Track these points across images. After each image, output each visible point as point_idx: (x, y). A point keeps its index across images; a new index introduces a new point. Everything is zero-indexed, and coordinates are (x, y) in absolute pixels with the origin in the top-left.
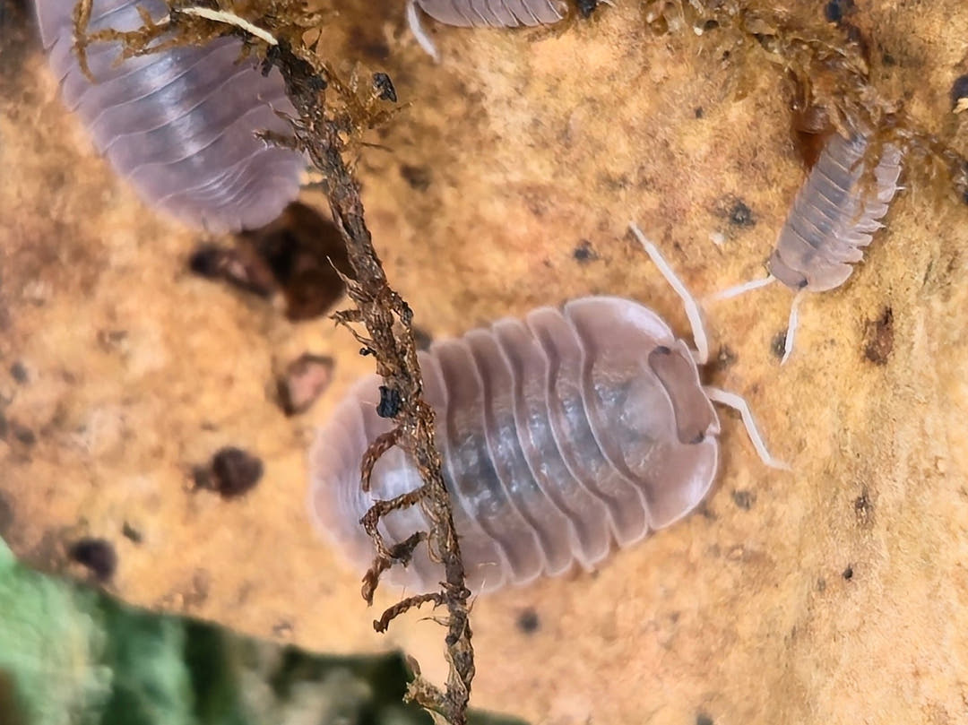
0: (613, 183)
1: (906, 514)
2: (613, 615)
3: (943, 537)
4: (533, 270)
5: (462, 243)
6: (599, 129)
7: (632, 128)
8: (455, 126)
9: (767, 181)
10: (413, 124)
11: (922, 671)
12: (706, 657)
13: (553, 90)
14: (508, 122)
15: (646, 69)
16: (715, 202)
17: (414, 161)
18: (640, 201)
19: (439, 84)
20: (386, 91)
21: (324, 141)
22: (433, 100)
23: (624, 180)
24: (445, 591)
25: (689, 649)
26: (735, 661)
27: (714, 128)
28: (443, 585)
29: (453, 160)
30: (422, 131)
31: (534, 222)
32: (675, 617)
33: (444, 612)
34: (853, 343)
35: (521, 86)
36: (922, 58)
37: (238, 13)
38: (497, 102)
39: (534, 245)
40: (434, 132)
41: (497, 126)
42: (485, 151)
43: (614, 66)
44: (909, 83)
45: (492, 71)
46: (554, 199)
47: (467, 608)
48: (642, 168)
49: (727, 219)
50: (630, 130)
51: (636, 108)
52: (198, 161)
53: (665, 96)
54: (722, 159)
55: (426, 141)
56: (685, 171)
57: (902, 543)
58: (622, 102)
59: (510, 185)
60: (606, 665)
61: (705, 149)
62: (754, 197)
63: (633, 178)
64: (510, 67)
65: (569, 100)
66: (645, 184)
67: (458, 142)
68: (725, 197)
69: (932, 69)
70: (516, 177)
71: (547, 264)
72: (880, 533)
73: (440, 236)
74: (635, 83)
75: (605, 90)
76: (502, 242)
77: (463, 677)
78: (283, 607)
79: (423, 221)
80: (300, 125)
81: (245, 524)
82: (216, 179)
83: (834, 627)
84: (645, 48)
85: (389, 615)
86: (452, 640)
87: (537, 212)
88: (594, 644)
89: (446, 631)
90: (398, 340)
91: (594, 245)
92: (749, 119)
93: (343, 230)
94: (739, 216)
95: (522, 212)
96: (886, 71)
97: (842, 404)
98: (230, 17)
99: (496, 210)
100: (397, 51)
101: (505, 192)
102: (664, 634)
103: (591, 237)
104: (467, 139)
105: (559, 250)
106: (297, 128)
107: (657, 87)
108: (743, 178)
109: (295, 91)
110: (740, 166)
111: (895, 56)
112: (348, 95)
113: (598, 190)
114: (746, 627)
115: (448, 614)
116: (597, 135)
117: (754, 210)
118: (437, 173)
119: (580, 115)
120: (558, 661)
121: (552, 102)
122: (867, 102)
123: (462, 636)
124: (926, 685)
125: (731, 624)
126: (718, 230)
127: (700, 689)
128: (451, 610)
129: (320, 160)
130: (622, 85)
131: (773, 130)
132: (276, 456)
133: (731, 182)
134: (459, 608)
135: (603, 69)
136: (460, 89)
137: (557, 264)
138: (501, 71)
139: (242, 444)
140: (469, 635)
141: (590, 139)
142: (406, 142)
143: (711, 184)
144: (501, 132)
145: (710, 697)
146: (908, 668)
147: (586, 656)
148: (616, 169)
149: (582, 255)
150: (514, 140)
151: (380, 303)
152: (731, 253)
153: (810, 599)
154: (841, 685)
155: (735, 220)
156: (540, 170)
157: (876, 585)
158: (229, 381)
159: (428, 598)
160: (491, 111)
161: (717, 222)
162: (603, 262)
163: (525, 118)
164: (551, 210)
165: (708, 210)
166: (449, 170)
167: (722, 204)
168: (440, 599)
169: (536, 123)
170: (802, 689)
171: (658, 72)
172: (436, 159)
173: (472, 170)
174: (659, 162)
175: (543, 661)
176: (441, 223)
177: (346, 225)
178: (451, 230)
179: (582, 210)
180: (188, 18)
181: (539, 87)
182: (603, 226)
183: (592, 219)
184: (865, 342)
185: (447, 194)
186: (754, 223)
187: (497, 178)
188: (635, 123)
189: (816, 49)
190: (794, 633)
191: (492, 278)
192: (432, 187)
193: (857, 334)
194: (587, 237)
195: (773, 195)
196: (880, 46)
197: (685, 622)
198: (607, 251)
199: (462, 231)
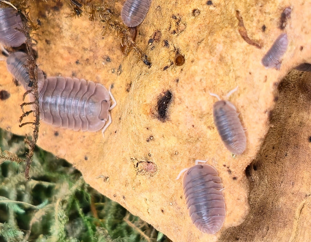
0: (84, 49)
1: (125, 120)
2: (73, 135)
3: (130, 125)
4: (67, 64)
5: (55, 57)
6: (83, 38)
7: (90, 39)
8: (57, 33)
9: (114, 54)
10: (49, 32)
11: (124, 151)
12: (88, 145)
13: (76, 29)
14: (67, 34)
15: (94, 28)
16: (104, 56)
17: (48, 39)
18: (90, 54)
19: (55, 24)
20: (39, 23)
21: (27, 31)
22: (53, 28)
23: (87, 49)
24: (35, 122)
25: (85, 143)
26: (93, 146)
27: (106, 42)
28: (35, 121)
29: (55, 40)
30: (50, 33)
31: (69, 54)
32: (84, 137)
33: (34, 126)
34: (125, 87)
35: (70, 27)
36: (145, 34)
37: (11, 3)
38: (65, 30)
39: (68, 59)
40: (52, 34)
41: (64, 34)
42: (61, 39)
43: (88, 26)
44: (142, 39)
45: (65, 23)
46: (73, 50)
47: (39, 126)
48: (91, 47)
49: (106, 60)
50: (89, 39)
51: (91, 35)
52: (6, 32)
53: (97, 34)
54: (106, 48)
55: (51, 36)
56: (99, 49)
57: (124, 126)
58: (89, 33)
59: (65, 46)
60: (70, 145)
61: (103, 45)
62: (111, 56)
63: (89, 49)
64: (68, 23)
65: (78, 32)
66: (91, 50)
67: (57, 37)
68: (106, 56)
69: (146, 37)
70: (67, 45)
71: (70, 63)
72: (121, 124)
73: (50, 55)
74: (92, 30)
75: (86, 31)
76: (62, 57)
77: (35, 139)
78: (9, 124)
79: (48, 51)
80: (22, 27)
81: (4, 106)
82: (8, 36)
83: (111, 142)
84: (94, 24)
85: (23, 124)
86: (34, 132)
87: (70, 53)
88: (68, 140)
89: (34, 130)
90: (35, 72)
91: (80, 61)
92: (112, 41)
93: (28, 49)
94: (108, 60)
95: (67, 52)
96: (139, 36)
97: (121, 99)
98: (10, 3)
99: (62, 51)
100: (48, 17)
101: (64, 48)
102: (82, 140)
103: (80, 59)
104: (58, 36)
105: (73, 61)
106: (22, 28)
107: (96, 32)
108: (110, 52)
109: (23, 20)
110: (109, 50)
111: (141, 33)
112: (31, 23)
113: (82, 50)
114: (97, 141)
115: (35, 127)
116: (83, 39)
117: (111, 59)
118: (52, 42)
119: (80, 35)
120: (61, 142)
121: (75, 32)
122: (129, 41)
123: (36, 131)
124: (124, 154)
125: (94, 139)
126: (104, 62)
127: (86, 151)
128: (36, 126)
129: (26, 35)
130: (89, 31)
131: (117, 44)
132: (13, 93)
133: (107, 53)
134: (37, 126)
135: (86, 27)
136: (58, 26)
137: (72, 64)
138: (67, 24)
139: (7, 90)
140: (38, 131)
141: (82, 40)
142: (47, 35)
143: (104, 53)
144: (65, 36)
145: (88, 153)
146: (122, 150)
147: (66, 142)
148: (86, 47)
149: (77, 62)
150: (67, 38)
151: (32, 64)
152: (106, 67)
153: (109, 136)
154: (110, 153)
155: (107, 60)
156: (71, 44)
157: (119, 134)
158: (6, 77)
159: (31, 123)
160: (64, 31)
161: (104, 60)
162: (81, 65)
163: (70, 34)
164: (72, 53)
165: (102, 58)
166: (54, 42)
167: (105, 57)
168: (34, 124)
169: (72, 35)
170: (104, 153)
171: (96, 29)
172: (52, 39)
173: (58, 42)
174: (94, 47)
175: (58, 142)
176: (51, 52)
177: (28, 48)
178: (53, 54)
179: (79, 54)
180: (2, 2)
181: (73, 28)
182: (82, 57)
183: (80, 56)
184: (127, 88)
185: (53, 46)
186: (111, 62)
187: (63, 45)
188: (91, 38)
189: (122, 29)
190: (105, 142)
191: (59, 64)
192: (51, 45)
193: (126, 86)
194: (78, 59)
195: (115, 57)
196: (139, 31)
197: (85, 138)
198: (82, 62)
199: (55, 54)
